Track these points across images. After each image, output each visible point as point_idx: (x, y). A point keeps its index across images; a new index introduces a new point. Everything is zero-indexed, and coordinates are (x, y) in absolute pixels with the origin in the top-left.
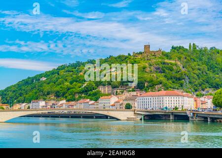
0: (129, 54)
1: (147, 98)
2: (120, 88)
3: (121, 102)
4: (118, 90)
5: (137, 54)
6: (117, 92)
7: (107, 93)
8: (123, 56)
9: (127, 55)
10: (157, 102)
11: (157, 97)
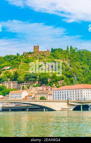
0: (18, 54)
1: (64, 91)
2: (25, 83)
3: (33, 96)
4: (24, 86)
5: (27, 53)
6: (23, 87)
7: (12, 88)
8: (12, 56)
9: (16, 55)
10: (75, 95)
11: (74, 91)
